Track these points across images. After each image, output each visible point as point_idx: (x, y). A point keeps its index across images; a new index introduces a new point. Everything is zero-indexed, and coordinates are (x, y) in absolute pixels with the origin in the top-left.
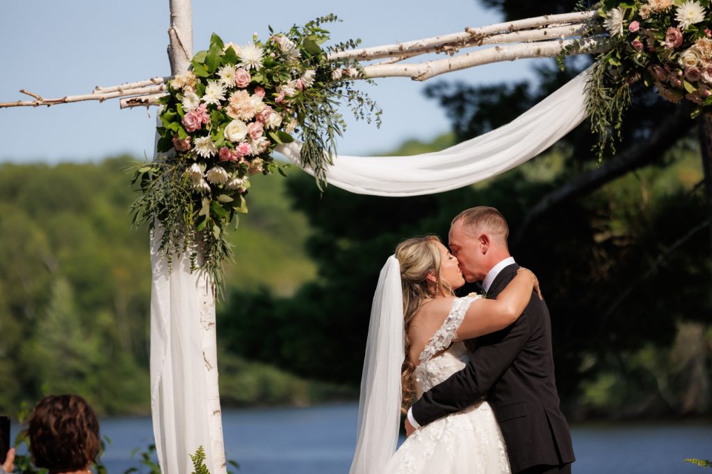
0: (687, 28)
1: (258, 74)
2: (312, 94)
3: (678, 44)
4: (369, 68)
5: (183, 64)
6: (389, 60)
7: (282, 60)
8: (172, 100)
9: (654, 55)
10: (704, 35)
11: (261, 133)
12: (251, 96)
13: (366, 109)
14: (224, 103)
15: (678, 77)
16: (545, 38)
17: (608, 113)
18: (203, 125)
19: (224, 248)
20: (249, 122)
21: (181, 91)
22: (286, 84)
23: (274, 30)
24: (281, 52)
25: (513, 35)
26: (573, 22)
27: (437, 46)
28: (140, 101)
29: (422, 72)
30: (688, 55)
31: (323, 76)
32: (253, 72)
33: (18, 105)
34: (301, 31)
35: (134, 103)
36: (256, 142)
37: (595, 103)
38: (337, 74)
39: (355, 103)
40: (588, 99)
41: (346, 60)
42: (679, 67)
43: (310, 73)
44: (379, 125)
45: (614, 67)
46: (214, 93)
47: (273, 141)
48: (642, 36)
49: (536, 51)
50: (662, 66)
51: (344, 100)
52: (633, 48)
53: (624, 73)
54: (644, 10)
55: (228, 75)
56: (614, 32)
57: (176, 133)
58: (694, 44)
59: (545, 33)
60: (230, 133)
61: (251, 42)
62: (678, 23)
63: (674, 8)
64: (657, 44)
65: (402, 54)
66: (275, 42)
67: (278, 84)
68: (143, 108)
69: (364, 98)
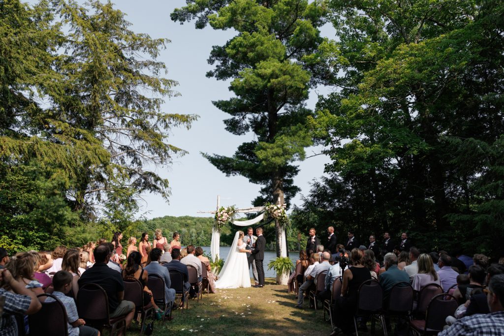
2: (232, 214)
5: (218, 209)
8: (217, 213)
9: (271, 212)
12: (226, 213)
14: (223, 214)
17: (265, 218)
18: (220, 216)
19: (221, 230)
23: (229, 206)
24: (229, 209)
25: (255, 208)
27: (247, 209)
29: (245, 212)
30: (275, 213)
31: (234, 212)
34: (232, 206)
40: (263, 216)
48: (270, 210)
51: (236, 215)
53: (267, 214)
55: (223, 211)
56: (267, 209)
57: (217, 217)
59: (259, 209)
60: (223, 217)
61: (226, 207)
65: (243, 210)
67: (229, 212)
68: (213, 214)
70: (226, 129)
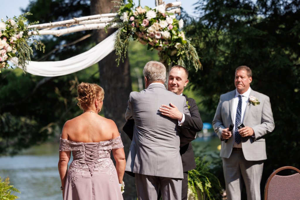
0: (150, 19)
1: (4, 33)
2: (22, 40)
3: (147, 25)
4: (41, 32)
7: (12, 28)
9: (138, 29)
10: (156, 22)
11: (6, 54)
12: (2, 40)
15: (147, 36)
16: (100, 22)
17: (122, 48)
20: (1, 49)
22: (14, 36)
23: (8, 17)
24: (11, 26)
25: (89, 21)
26: (109, 17)
27: (64, 24)
29: (59, 33)
30: (151, 29)
32: (2, 32)
34: (17, 18)
36: (4, 57)
37: (117, 44)
38: (30, 33)
40: (115, 43)
41: (33, 28)
42: (147, 33)
43: (21, 33)
45: (124, 32)
47: (9, 56)
48: (134, 22)
49: (97, 27)
50: (141, 32)
52: (131, 26)
54: (136, 13)
56: (124, 21)
58: (152, 25)
59: (100, 21)
61: (1, 22)
62: (147, 18)
63: (146, 12)
64: (140, 25)
65: (52, 27)
66: (9, 22)
67: (11, 36)
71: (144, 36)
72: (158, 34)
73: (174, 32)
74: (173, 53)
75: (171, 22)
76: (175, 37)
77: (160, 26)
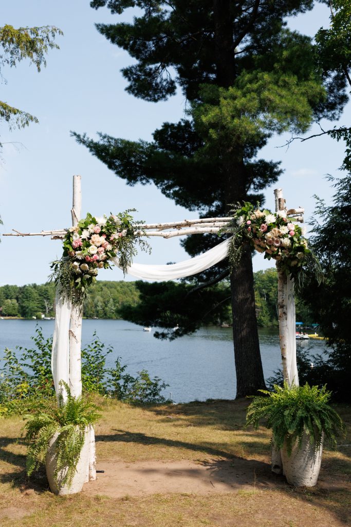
0: (269, 224)
1: (104, 228)
2: (125, 239)
3: (265, 230)
4: (148, 232)
5: (76, 224)
6: (155, 230)
7: (114, 224)
8: (70, 237)
9: (255, 236)
10: (275, 227)
11: (103, 252)
12: (100, 237)
13: (146, 247)
14: (89, 239)
15: (264, 243)
16: (214, 226)
18: (80, 247)
19: (86, 297)
20: (99, 247)
21: (73, 233)
22: (115, 234)
23: (112, 213)
24: (114, 222)
25: (202, 224)
26: (224, 221)
27: (174, 226)
28: (59, 237)
29: (168, 235)
30: (269, 234)
31: (130, 233)
32: (102, 227)
33: (11, 235)
34: (122, 215)
35: (57, 237)
36: (101, 256)
37: (231, 251)
38: (135, 233)
39: (142, 244)
40: (229, 250)
41: (139, 228)
42: (265, 239)
43: (125, 231)
44: (150, 254)
45: (240, 238)
46: (85, 234)
47: (108, 255)
48: (251, 226)
49: (211, 230)
50: (258, 238)
51: (138, 243)
52: (247, 231)
53: (242, 241)
54: (253, 217)
55: (92, 228)
56: (240, 225)
57: (69, 249)
58: (271, 230)
59: (214, 224)
60: (90, 250)
61: (102, 217)
62: (266, 222)
63: (265, 216)
64: (257, 230)
65: (161, 228)
66: (112, 218)
67: (111, 233)
68: (60, 240)
69: (145, 243)
70: (129, 89)
71: (262, 243)
72: (277, 242)
73: (295, 239)
74: (293, 263)
75: (293, 228)
76: (297, 245)
77: (279, 232)
